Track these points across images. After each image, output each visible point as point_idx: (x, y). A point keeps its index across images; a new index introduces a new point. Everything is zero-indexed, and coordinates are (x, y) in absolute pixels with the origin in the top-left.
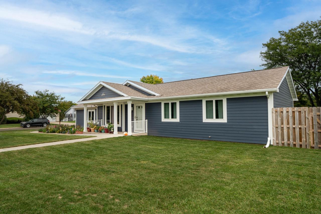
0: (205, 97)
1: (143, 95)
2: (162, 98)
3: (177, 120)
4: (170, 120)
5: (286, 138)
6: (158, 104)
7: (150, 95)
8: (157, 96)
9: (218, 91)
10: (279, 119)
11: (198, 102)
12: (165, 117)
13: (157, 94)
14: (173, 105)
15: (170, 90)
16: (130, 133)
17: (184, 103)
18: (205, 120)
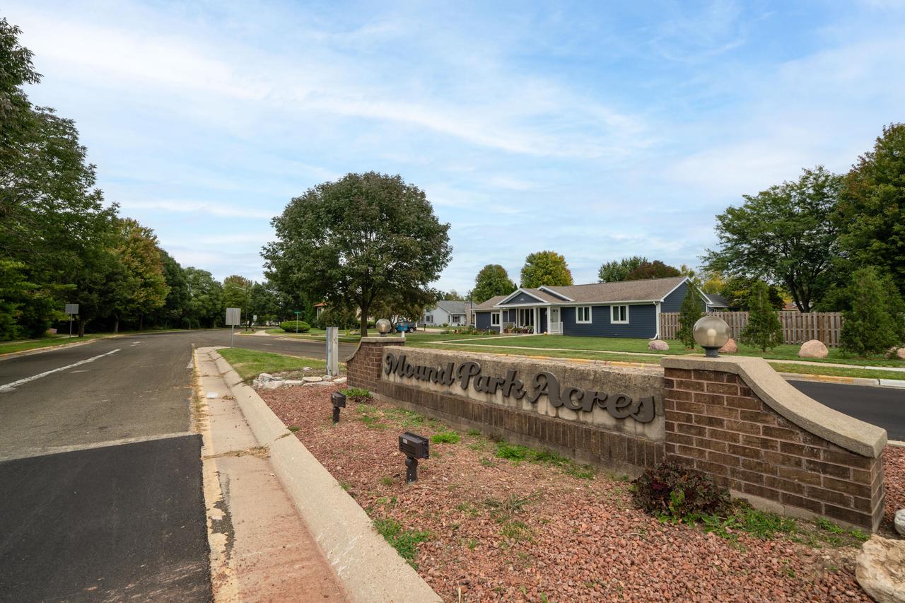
0: (613, 304)
1: (558, 300)
2: (576, 303)
3: (590, 322)
4: (584, 322)
5: (667, 333)
6: (574, 308)
7: (564, 300)
8: (572, 302)
9: (622, 300)
10: (663, 320)
11: (607, 307)
12: (579, 320)
13: (571, 300)
14: (587, 309)
15: (583, 295)
16: (549, 333)
17: (595, 308)
18: (613, 322)
